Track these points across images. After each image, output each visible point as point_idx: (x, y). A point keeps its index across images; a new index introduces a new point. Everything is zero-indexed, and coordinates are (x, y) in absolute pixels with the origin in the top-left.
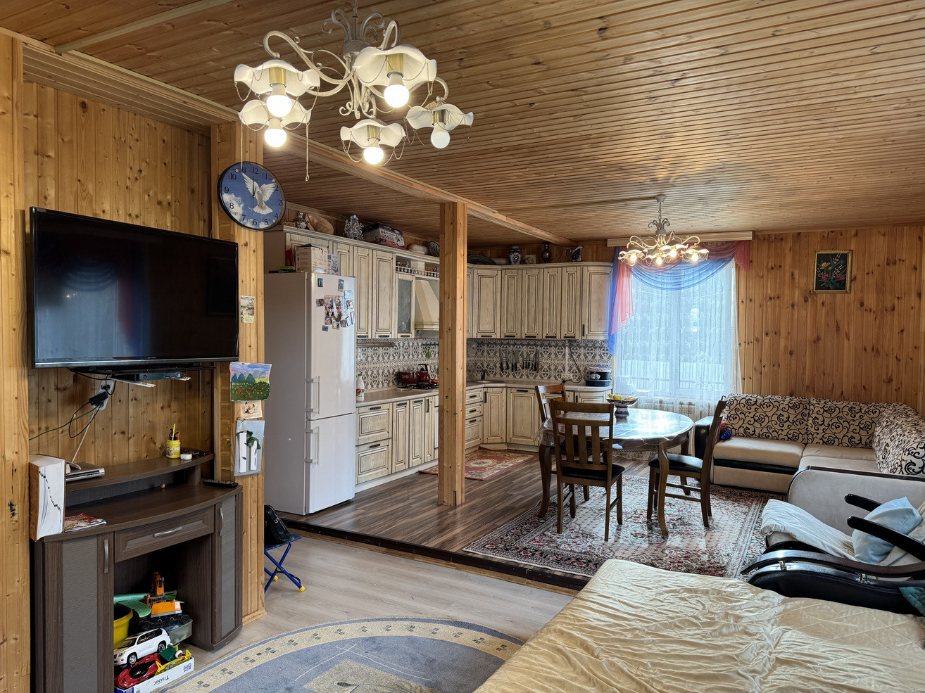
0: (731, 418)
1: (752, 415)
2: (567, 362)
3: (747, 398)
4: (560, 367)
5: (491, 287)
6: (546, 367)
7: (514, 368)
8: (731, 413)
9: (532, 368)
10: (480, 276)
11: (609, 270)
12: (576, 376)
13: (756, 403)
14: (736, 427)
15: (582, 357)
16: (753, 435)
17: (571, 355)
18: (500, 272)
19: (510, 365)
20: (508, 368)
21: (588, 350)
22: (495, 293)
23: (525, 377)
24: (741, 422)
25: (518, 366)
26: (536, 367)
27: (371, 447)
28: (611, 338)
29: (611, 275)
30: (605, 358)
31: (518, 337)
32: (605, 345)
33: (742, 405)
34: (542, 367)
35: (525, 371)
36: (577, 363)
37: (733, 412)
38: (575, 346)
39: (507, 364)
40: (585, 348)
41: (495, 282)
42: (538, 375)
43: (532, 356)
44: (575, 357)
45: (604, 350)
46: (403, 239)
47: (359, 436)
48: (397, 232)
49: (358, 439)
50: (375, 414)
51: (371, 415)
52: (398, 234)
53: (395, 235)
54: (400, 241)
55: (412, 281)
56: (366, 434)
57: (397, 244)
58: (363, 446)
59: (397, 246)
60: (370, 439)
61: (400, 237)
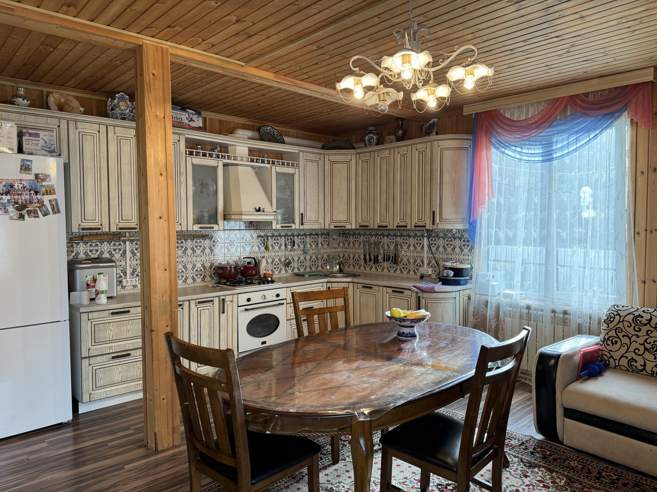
0: (609, 342)
1: (641, 341)
2: (426, 255)
3: (636, 314)
4: (419, 261)
5: (345, 173)
6: (405, 260)
7: (376, 261)
8: (610, 334)
9: (392, 261)
10: (332, 163)
11: (467, 144)
12: (435, 271)
13: (649, 323)
14: (617, 356)
15: (441, 249)
16: (642, 370)
17: (429, 247)
18: (354, 157)
19: (373, 257)
20: (370, 260)
21: (447, 240)
22: (349, 180)
23: (386, 270)
24: (624, 349)
25: (380, 258)
26: (395, 260)
27: (113, 358)
28: (472, 226)
29: (470, 149)
30: (466, 251)
31: (372, 227)
32: (466, 235)
33: (626, 324)
34: (402, 260)
35: (386, 264)
36: (437, 256)
37: (612, 333)
38: (433, 237)
39: (370, 256)
40: (444, 239)
41: (349, 169)
42: (398, 268)
43: (392, 247)
44: (434, 249)
45: (464, 241)
46: (200, 119)
47: (91, 346)
48: (191, 111)
49: (89, 349)
50: (121, 320)
51: (113, 321)
52: (192, 114)
53: (187, 115)
54: (194, 121)
55: (218, 166)
56: (105, 342)
57: (188, 125)
58: (99, 357)
59: (189, 127)
60: (112, 349)
61: (195, 117)
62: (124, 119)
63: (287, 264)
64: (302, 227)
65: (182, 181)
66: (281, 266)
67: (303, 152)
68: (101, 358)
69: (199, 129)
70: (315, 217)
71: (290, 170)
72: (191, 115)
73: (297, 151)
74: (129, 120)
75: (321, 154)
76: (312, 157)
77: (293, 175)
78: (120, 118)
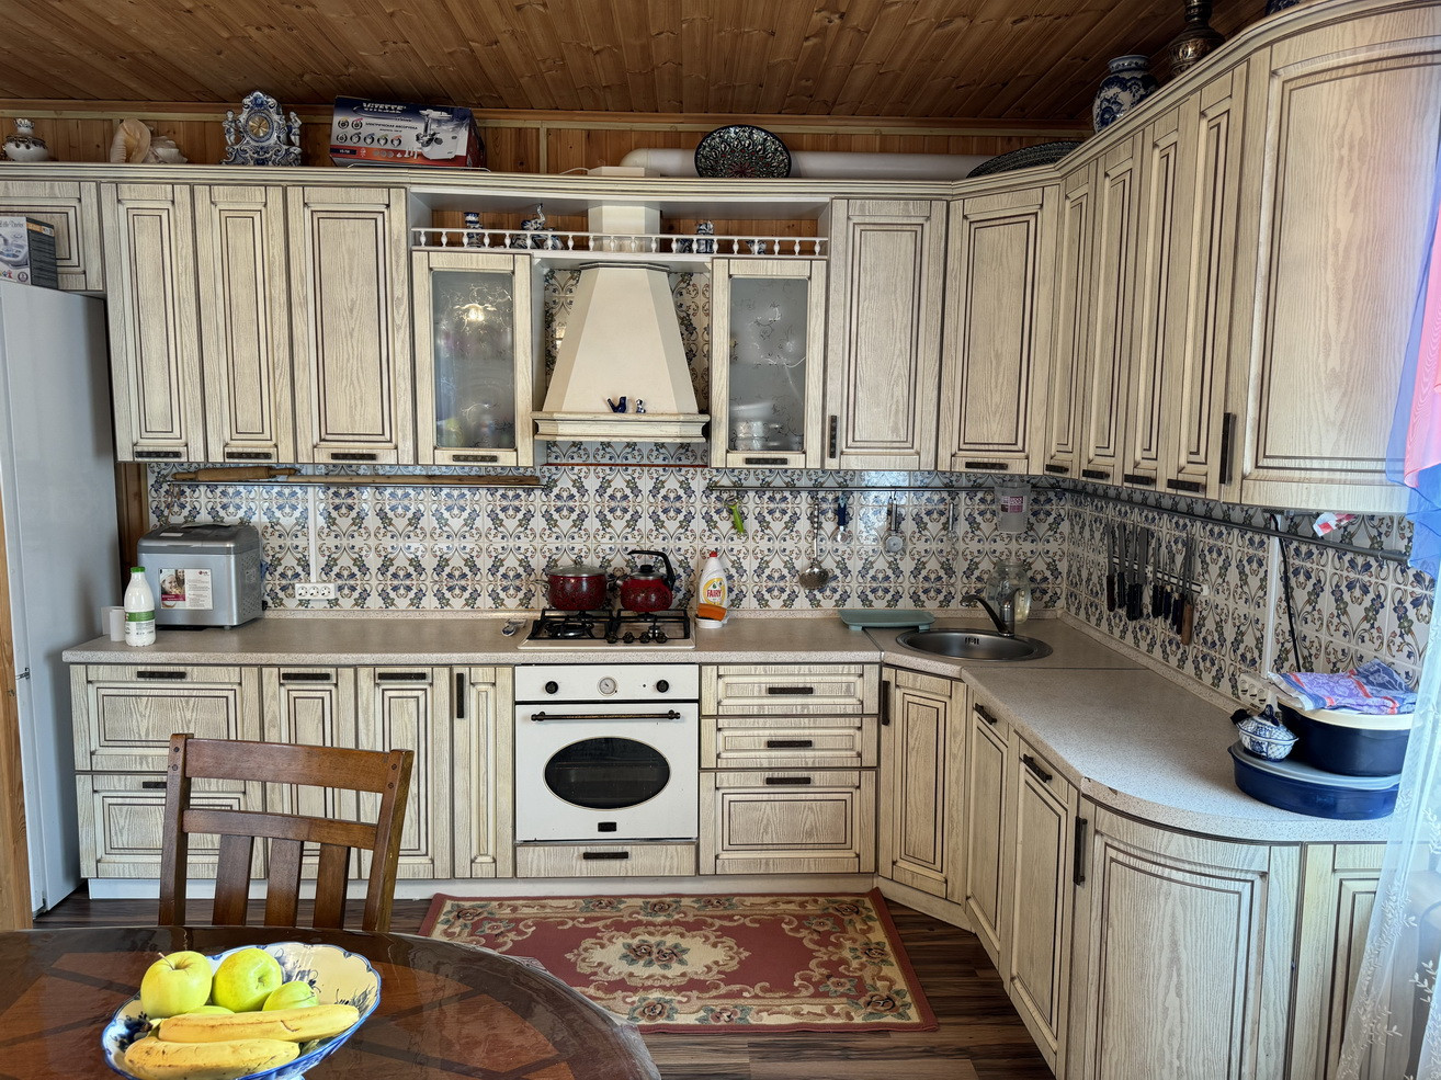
2: (1272, 619)
4: (1250, 638)
6: (1210, 623)
7: (1136, 605)
10: (976, 226)
17: (1285, 581)
23: (1157, 652)
25: (1145, 597)
27: (149, 785)
34: (1202, 621)
35: (1160, 627)
43: (1179, 562)
46: (463, 135)
47: (98, 747)
48: (435, 114)
49: (92, 753)
50: (169, 693)
51: (148, 692)
52: (439, 122)
53: (420, 127)
54: (439, 141)
55: (513, 272)
56: (130, 743)
57: (420, 155)
58: (116, 777)
59: (420, 161)
60: (147, 763)
61: (445, 132)
62: (261, 162)
63: (818, 580)
64: (831, 464)
65: (398, 322)
66: (791, 584)
67: (848, 197)
68: (120, 780)
69: (455, 162)
70: (895, 430)
71: (791, 268)
72: (434, 126)
73: (826, 199)
74: (274, 164)
75: (930, 199)
76: (892, 212)
77: (800, 287)
78: (252, 162)
